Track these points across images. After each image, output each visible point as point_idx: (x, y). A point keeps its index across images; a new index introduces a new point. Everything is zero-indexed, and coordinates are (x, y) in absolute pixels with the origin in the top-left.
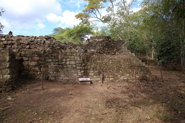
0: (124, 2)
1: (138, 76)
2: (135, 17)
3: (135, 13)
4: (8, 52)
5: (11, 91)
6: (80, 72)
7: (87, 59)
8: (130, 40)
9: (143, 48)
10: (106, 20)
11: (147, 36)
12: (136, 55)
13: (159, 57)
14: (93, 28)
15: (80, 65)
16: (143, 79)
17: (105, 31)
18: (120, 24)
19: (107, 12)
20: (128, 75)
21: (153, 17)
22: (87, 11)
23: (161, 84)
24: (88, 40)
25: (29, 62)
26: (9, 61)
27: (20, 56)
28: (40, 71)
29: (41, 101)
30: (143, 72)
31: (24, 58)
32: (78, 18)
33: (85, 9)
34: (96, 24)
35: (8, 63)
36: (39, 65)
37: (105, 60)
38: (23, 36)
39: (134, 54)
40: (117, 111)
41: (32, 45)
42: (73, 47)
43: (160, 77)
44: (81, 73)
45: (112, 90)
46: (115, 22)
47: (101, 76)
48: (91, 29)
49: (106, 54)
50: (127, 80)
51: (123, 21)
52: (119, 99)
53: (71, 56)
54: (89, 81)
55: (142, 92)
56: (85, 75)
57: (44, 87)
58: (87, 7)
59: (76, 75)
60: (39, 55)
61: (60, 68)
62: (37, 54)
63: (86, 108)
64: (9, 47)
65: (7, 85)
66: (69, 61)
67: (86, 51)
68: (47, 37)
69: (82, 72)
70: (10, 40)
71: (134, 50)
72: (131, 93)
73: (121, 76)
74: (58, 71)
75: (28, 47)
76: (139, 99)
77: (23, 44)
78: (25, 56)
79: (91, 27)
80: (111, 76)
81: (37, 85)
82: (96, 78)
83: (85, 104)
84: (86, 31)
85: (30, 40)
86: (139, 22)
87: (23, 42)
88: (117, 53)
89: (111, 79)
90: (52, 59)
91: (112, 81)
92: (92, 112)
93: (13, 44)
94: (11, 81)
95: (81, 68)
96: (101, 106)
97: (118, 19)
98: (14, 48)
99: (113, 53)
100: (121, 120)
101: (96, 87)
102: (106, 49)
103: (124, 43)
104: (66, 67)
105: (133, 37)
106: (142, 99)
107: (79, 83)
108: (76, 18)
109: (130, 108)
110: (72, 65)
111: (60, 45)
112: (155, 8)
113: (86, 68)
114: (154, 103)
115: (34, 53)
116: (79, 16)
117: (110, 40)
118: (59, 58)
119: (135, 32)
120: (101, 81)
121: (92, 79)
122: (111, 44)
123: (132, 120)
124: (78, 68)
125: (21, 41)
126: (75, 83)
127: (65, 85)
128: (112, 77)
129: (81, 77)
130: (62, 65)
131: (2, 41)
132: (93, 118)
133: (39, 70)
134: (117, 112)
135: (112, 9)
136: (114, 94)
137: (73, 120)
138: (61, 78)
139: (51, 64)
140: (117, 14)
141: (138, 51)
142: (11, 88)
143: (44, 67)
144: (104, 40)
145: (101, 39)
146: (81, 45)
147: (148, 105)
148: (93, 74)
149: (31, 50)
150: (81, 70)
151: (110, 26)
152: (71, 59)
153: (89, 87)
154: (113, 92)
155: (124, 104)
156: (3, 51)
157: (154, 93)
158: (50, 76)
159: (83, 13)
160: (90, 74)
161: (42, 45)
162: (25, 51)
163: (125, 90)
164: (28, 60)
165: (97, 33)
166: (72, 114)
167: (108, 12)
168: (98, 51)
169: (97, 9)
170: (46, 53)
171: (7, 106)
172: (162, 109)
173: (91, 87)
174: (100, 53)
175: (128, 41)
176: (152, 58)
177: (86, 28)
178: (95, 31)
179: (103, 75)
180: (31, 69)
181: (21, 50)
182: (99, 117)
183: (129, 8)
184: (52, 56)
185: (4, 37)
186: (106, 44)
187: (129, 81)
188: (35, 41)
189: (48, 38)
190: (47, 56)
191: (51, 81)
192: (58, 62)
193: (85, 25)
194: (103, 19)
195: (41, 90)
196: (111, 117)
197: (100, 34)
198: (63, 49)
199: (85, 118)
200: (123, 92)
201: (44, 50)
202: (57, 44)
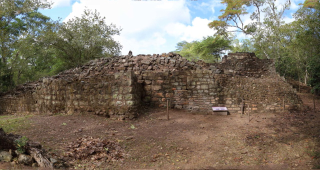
0: (274, 8)
1: (288, 106)
2: (286, 30)
3: (287, 25)
4: (131, 75)
5: (134, 119)
6: (214, 99)
7: (223, 83)
8: (280, 59)
9: (295, 71)
10: (250, 30)
11: (300, 56)
12: (286, 79)
13: (313, 83)
14: (232, 40)
15: (214, 90)
16: (293, 109)
17: (248, 46)
18: (268, 37)
19: (250, 19)
20: (276, 104)
21: (308, 33)
22: (224, 18)
23: (313, 115)
24: (226, 57)
25: (152, 86)
26: (131, 86)
27: (142, 79)
28: (165, 97)
29: (168, 134)
30: (293, 101)
31: (146, 81)
32: (212, 27)
33: (222, 15)
34: (236, 36)
35: (131, 88)
36: (163, 90)
37: (247, 84)
38: (144, 55)
39: (283, 78)
40: (260, 149)
41: (154, 65)
42: (205, 66)
43: (313, 108)
44: (216, 101)
45: (254, 124)
46: (261, 34)
47: (241, 106)
48: (230, 42)
49: (249, 76)
50: (274, 110)
51: (272, 34)
52: (263, 134)
53: (203, 78)
54: (225, 111)
55: (292, 126)
56: (220, 104)
57: (170, 117)
58: (224, 12)
59: (209, 103)
60: (164, 77)
61: (188, 93)
62: (161, 76)
63: (221, 146)
64: (130, 69)
65: (130, 112)
66: (200, 85)
67: (222, 72)
68: (171, 55)
69: (217, 99)
70: (130, 61)
71: (284, 72)
72: (278, 127)
73: (267, 105)
74: (186, 98)
75: (150, 67)
76: (288, 133)
77: (145, 64)
78: (148, 78)
79: (229, 40)
80: (253, 105)
81: (161, 114)
82: (234, 108)
83: (220, 140)
84: (223, 45)
85: (152, 59)
86: (291, 36)
87: (144, 63)
88: (262, 76)
89: (254, 109)
90: (179, 82)
91: (255, 112)
92: (228, 150)
93: (133, 65)
94: (134, 108)
95: (216, 94)
96: (241, 143)
97: (265, 30)
98: (135, 70)
99: (258, 76)
100: (264, 161)
101: (235, 119)
102: (249, 69)
103: (272, 63)
104: (196, 92)
105: (284, 55)
106: (291, 133)
107: (213, 113)
108: (210, 27)
109: (277, 145)
110: (204, 90)
111: (188, 64)
112: (311, 22)
113: (221, 94)
114: (305, 137)
115: (157, 75)
116: (213, 25)
117: (254, 57)
118: (188, 81)
119: (286, 49)
120: (241, 112)
121: (229, 109)
122: (255, 63)
123: (278, 159)
124: (211, 94)
125: (142, 62)
126: (208, 114)
127: (194, 116)
128: (255, 107)
129: (215, 105)
130: (191, 89)
131: (123, 63)
132: (230, 158)
133: (163, 96)
134: (260, 151)
135: (258, 16)
136: (258, 127)
137: (205, 159)
138: (190, 107)
139: (178, 88)
140: (264, 23)
141: (289, 75)
142: (134, 116)
143: (169, 92)
144: (246, 58)
145: (243, 57)
146: (215, 64)
147: (298, 141)
148: (230, 102)
149: (153, 72)
150: (215, 96)
151: (254, 40)
152: (202, 83)
153: (226, 118)
154: (257, 125)
155: (269, 141)
156: (125, 74)
157: (305, 126)
158: (177, 104)
159: (219, 20)
160: (227, 102)
161: (166, 64)
162: (147, 73)
163: (271, 122)
164: (150, 84)
165: (237, 48)
166: (203, 152)
167: (253, 20)
168: (238, 72)
169: (237, 15)
170: (171, 74)
171: (131, 135)
172: (313, 144)
173: (228, 119)
174: (240, 74)
175: (278, 61)
176: (305, 84)
177: (222, 41)
178: (235, 45)
179: (244, 104)
180: (154, 95)
181: (143, 72)
182: (237, 157)
183: (280, 17)
184: (179, 78)
185: (125, 58)
186: (249, 62)
187: (277, 112)
188: (158, 61)
189: (173, 55)
190: (173, 78)
191: (178, 110)
192: (186, 85)
193: (222, 37)
194: (246, 30)
195: (166, 120)
196: (253, 157)
197: (242, 49)
198: (192, 69)
199: (220, 158)
200: (269, 126)
201: (169, 71)
202: (185, 63)
